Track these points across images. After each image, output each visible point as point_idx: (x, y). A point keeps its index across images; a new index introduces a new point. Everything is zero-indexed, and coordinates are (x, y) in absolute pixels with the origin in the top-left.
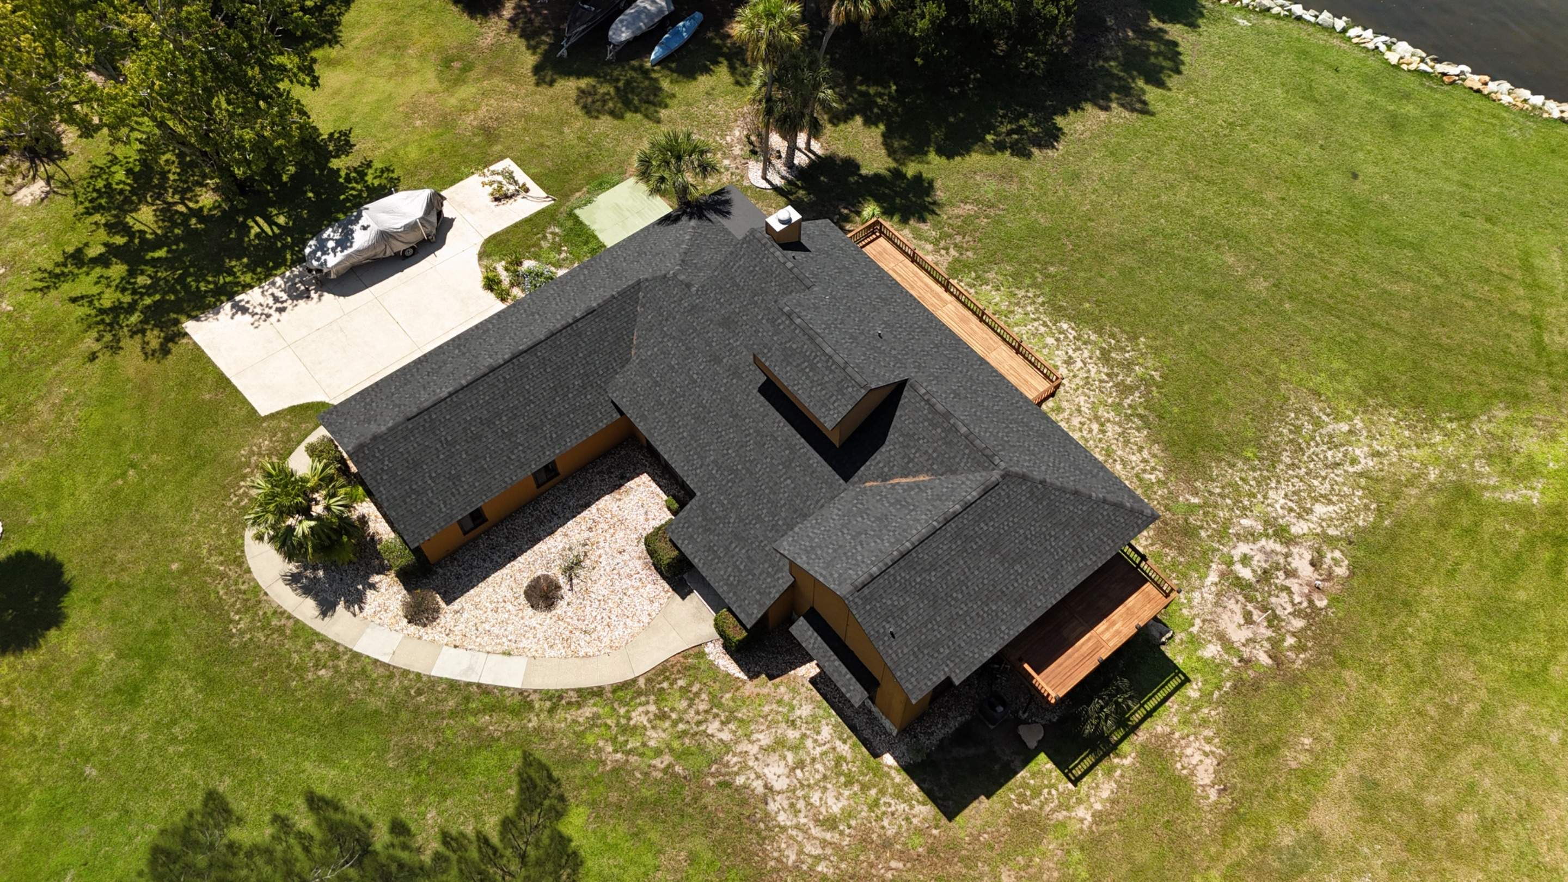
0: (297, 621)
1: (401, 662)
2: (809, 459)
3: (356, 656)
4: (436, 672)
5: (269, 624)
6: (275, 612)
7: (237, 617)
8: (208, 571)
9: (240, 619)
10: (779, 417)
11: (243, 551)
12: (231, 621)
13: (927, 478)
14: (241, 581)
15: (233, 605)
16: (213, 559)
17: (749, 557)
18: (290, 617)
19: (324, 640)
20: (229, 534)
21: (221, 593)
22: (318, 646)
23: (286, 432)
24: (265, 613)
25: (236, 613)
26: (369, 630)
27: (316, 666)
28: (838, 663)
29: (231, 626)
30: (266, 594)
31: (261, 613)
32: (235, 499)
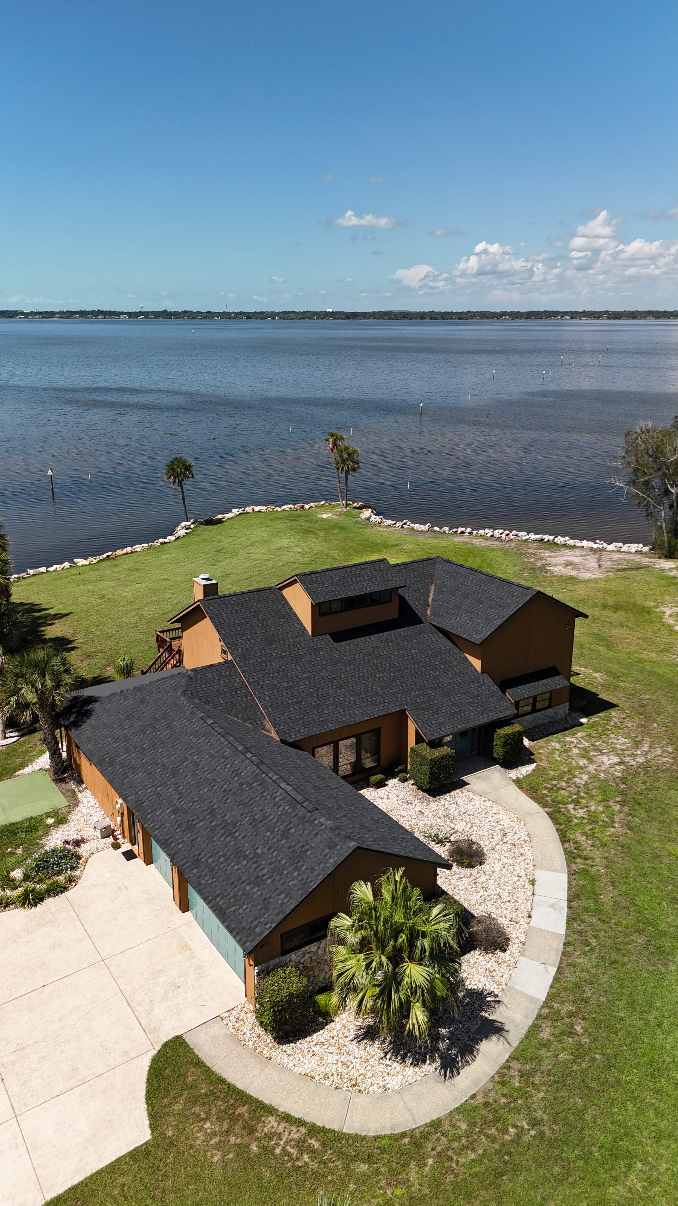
0: (512, 1058)
1: (555, 958)
2: (400, 635)
3: (551, 997)
4: (562, 930)
5: (518, 1089)
6: (503, 1083)
7: (512, 1130)
8: (436, 1183)
9: (515, 1126)
10: (362, 639)
11: (403, 1135)
12: (518, 1136)
13: (433, 587)
14: (452, 1131)
15: (494, 1140)
16: (413, 1177)
17: (464, 694)
18: (506, 1067)
19: (535, 1028)
20: (368, 1159)
21: (473, 1156)
22: (546, 1034)
23: (193, 1101)
24: (504, 1096)
25: (505, 1131)
26: (518, 987)
27: (571, 1034)
28: (540, 683)
29: (526, 1138)
30: (473, 1097)
31: (503, 1100)
32: (306, 1158)
